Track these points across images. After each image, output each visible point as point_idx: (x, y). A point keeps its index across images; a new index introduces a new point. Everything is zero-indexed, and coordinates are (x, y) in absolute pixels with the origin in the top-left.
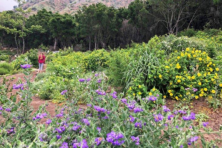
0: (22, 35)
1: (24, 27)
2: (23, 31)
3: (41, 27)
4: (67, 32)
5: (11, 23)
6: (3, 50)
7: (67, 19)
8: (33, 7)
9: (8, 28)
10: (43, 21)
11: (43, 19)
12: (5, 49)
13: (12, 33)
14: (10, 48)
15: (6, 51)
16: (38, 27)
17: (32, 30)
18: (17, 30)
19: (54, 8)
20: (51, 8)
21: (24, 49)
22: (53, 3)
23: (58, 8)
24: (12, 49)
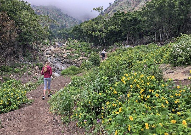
0: (103, 35)
1: (104, 29)
2: (104, 32)
3: (116, 27)
4: (134, 29)
5: (95, 28)
6: (93, 49)
7: (134, 17)
8: (114, 9)
9: (93, 32)
10: (116, 22)
11: (116, 21)
12: (94, 47)
13: (96, 36)
14: (97, 46)
15: (94, 49)
16: (114, 27)
17: (110, 31)
18: (100, 33)
19: (131, 6)
20: (128, 6)
21: (105, 46)
22: (130, 2)
23: (134, 5)
24: (98, 47)
